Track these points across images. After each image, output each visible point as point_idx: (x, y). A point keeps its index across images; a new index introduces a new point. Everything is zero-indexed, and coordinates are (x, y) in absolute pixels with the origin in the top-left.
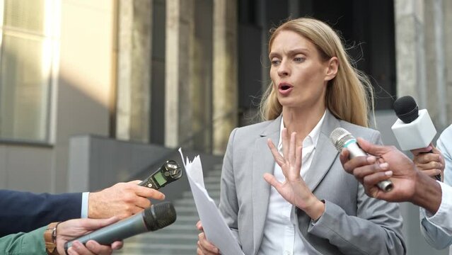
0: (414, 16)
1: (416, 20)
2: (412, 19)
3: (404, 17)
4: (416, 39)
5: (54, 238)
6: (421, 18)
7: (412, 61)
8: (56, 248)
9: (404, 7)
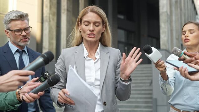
0: (167, 12)
1: (168, 14)
2: (166, 14)
3: (163, 13)
4: (167, 21)
5: (19, 94)
6: (169, 13)
7: (166, 30)
8: (19, 97)
9: (163, 9)
